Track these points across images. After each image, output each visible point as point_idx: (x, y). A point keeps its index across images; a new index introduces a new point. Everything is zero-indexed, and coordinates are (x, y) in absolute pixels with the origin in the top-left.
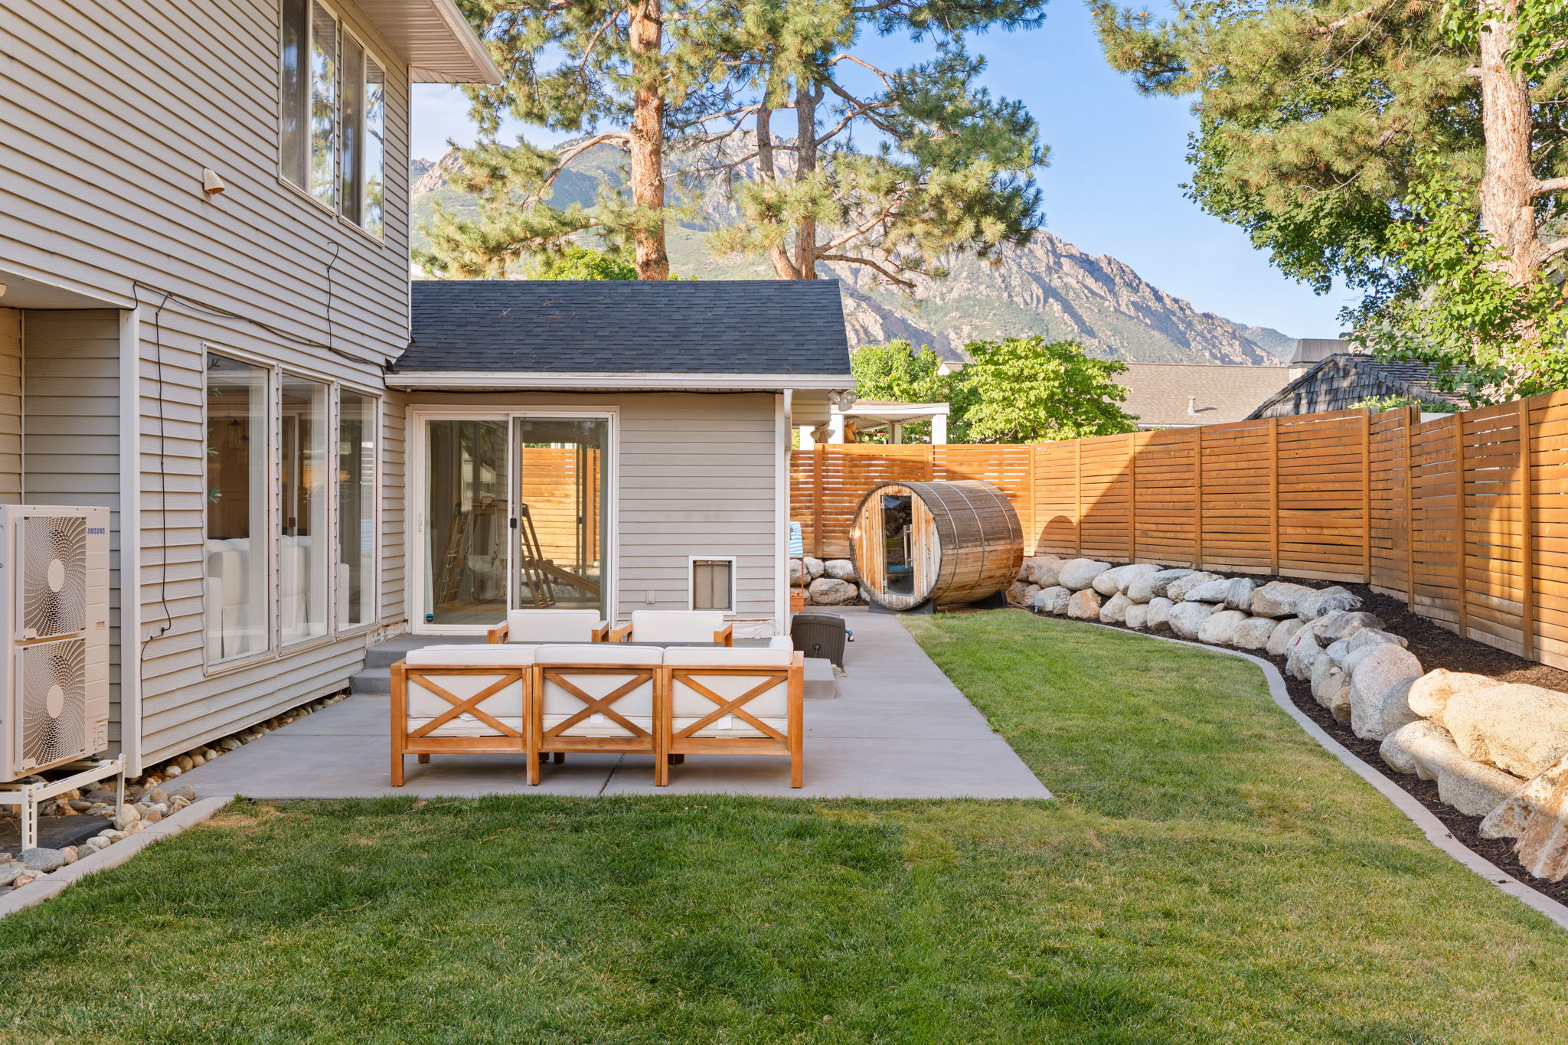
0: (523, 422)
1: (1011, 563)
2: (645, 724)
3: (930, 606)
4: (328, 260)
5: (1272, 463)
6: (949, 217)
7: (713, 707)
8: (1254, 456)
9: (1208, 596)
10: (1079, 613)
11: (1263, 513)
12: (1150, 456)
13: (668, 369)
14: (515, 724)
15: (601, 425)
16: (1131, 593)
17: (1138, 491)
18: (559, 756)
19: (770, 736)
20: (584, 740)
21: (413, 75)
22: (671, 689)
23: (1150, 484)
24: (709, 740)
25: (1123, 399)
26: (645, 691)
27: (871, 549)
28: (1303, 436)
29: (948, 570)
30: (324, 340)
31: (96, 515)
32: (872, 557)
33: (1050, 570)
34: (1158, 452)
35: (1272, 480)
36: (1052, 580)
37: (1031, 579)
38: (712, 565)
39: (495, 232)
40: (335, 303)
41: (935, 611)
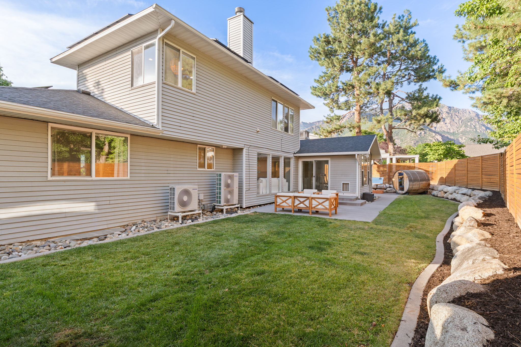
0: (316, 161)
1: (427, 186)
2: (308, 205)
3: (407, 194)
4: (281, 138)
5: (481, 165)
6: (418, 119)
7: (318, 204)
8: (477, 164)
9: (463, 193)
10: (440, 196)
11: (479, 176)
13: (337, 152)
14: (291, 204)
15: (327, 161)
16: (450, 192)
17: (456, 172)
18: (301, 210)
19: (326, 209)
20: (300, 207)
21: (300, 109)
22: (312, 201)
23: (458, 170)
24: (317, 209)
26: (308, 201)
28: (487, 160)
29: (411, 187)
30: (281, 150)
31: (235, 174)
32: (396, 184)
34: (459, 163)
35: (481, 169)
36: (437, 189)
38: (346, 184)
39: (329, 130)
40: (282, 144)
41: (408, 194)
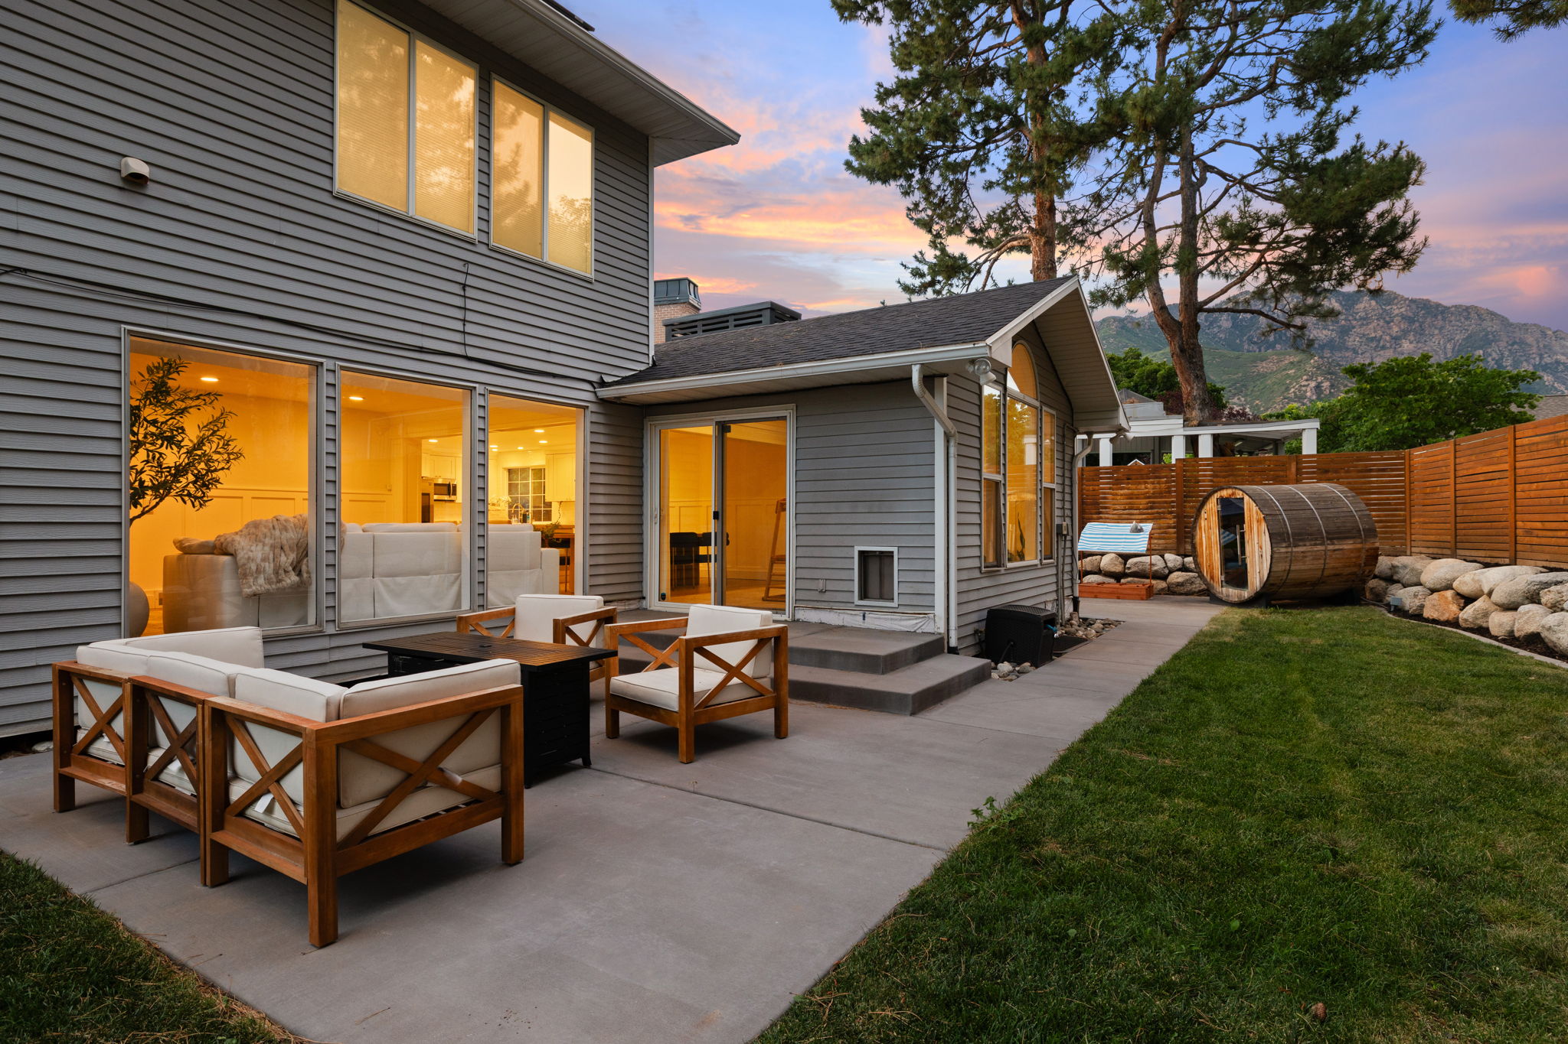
1: (1362, 562)
3: (1263, 602)
4: (460, 278)
10: (1435, 615)
12: (1534, 448)
15: (786, 422)
16: (1494, 597)
17: (1519, 488)
23: (1533, 479)
25: (1533, 407)
27: (1210, 547)
29: (1281, 567)
32: (1210, 555)
33: (1413, 570)
34: (1545, 442)
36: (1415, 580)
37: (1395, 578)
38: (877, 556)
40: (470, 316)
41: (1268, 605)
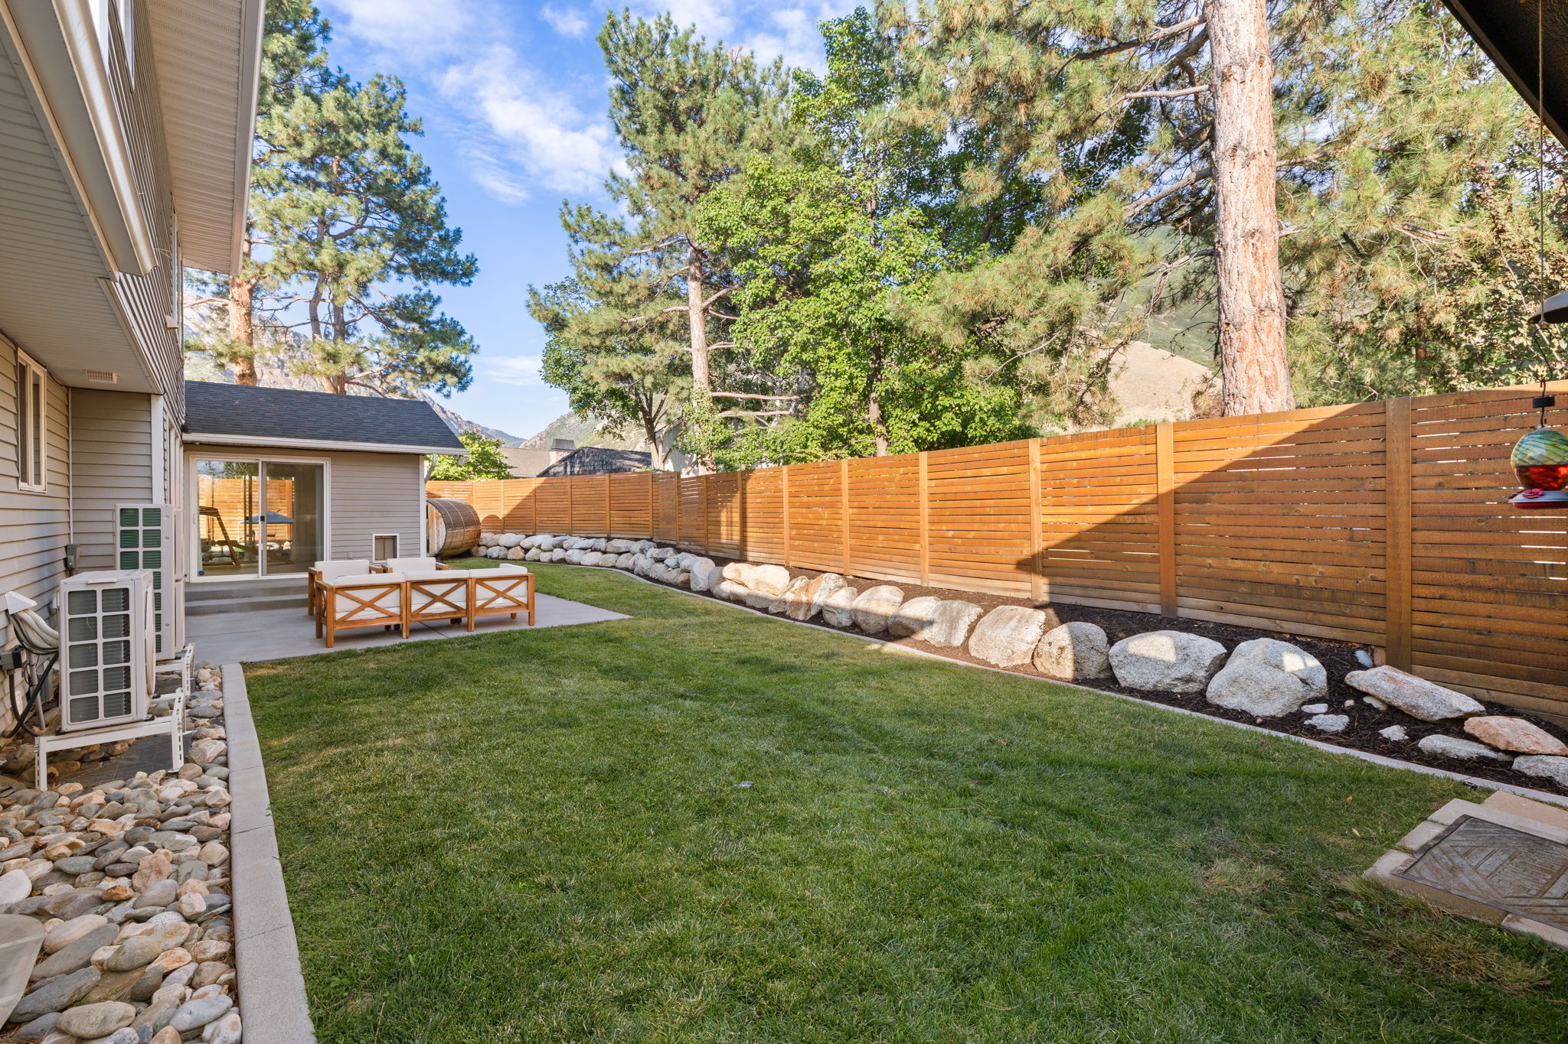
0: (268, 464)
2: (463, 605)
7: (494, 594)
8: (598, 489)
9: (582, 546)
10: (513, 557)
11: (603, 512)
12: (544, 488)
13: (367, 440)
14: (396, 611)
15: (321, 467)
16: (543, 547)
17: (538, 503)
19: (519, 605)
20: (432, 615)
22: (475, 588)
23: (543, 500)
24: (492, 609)
26: (462, 589)
28: (622, 481)
29: (449, 540)
33: (494, 539)
35: (607, 499)
36: (494, 544)
37: (484, 543)
38: (387, 538)
